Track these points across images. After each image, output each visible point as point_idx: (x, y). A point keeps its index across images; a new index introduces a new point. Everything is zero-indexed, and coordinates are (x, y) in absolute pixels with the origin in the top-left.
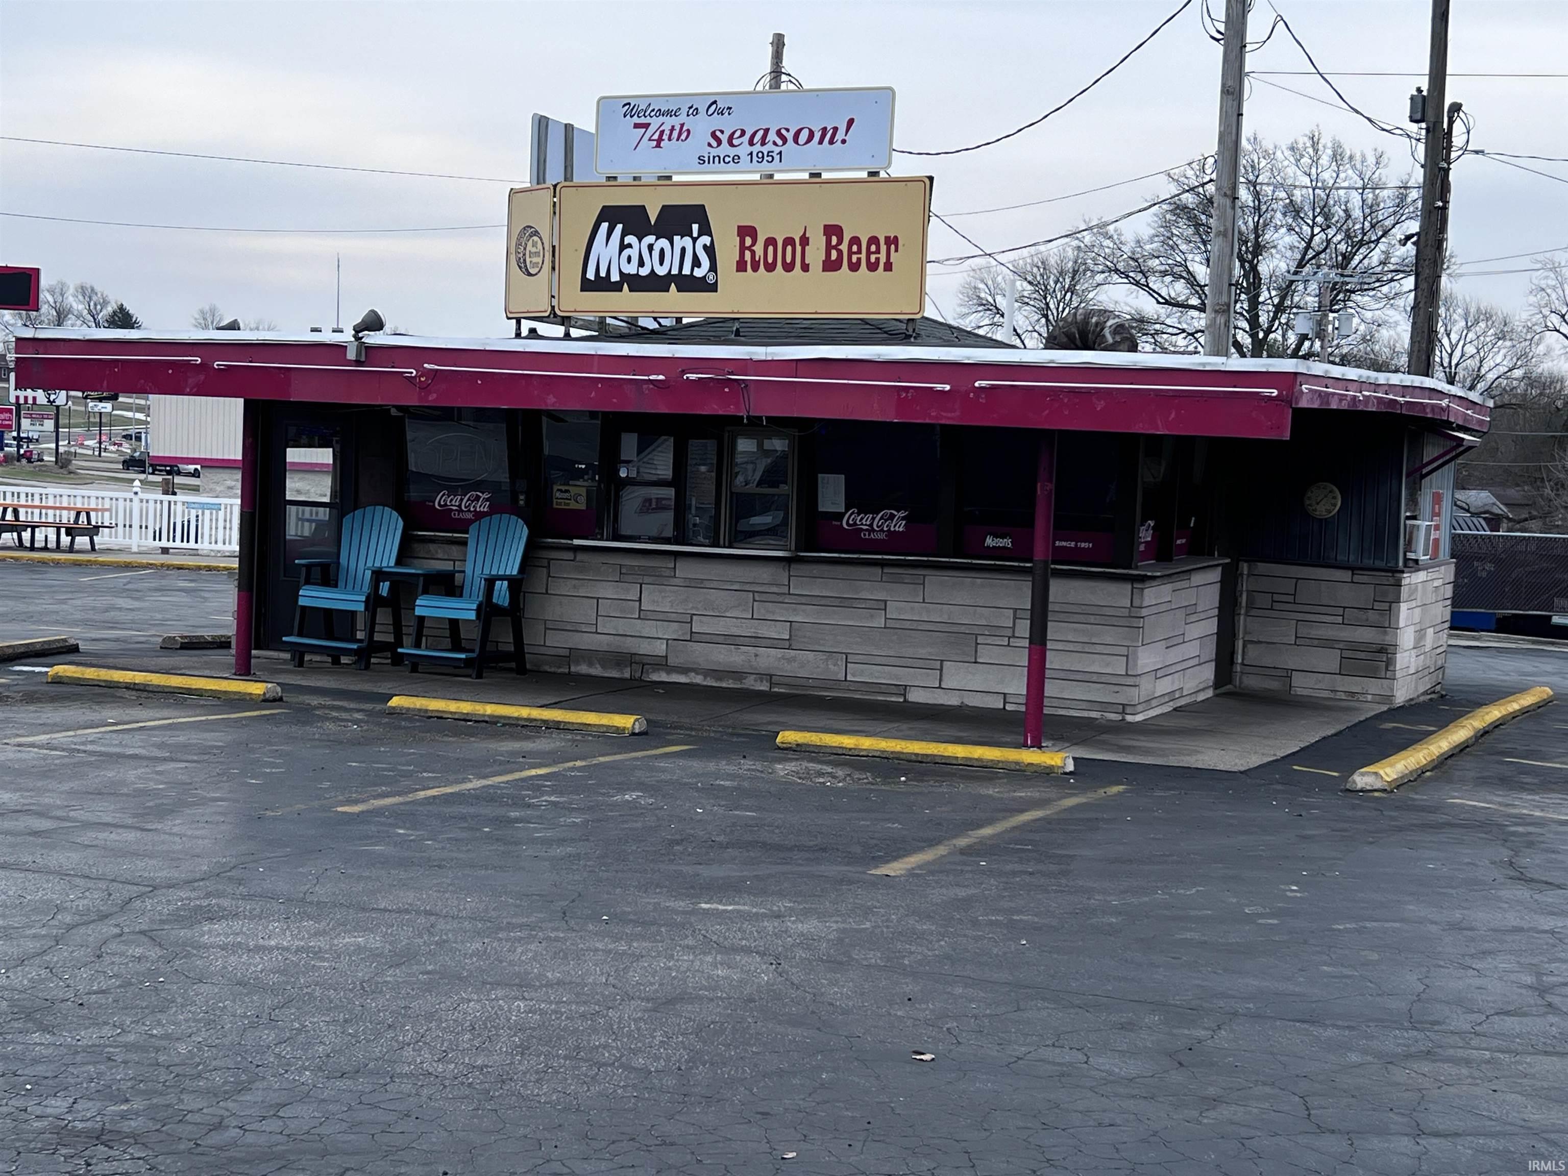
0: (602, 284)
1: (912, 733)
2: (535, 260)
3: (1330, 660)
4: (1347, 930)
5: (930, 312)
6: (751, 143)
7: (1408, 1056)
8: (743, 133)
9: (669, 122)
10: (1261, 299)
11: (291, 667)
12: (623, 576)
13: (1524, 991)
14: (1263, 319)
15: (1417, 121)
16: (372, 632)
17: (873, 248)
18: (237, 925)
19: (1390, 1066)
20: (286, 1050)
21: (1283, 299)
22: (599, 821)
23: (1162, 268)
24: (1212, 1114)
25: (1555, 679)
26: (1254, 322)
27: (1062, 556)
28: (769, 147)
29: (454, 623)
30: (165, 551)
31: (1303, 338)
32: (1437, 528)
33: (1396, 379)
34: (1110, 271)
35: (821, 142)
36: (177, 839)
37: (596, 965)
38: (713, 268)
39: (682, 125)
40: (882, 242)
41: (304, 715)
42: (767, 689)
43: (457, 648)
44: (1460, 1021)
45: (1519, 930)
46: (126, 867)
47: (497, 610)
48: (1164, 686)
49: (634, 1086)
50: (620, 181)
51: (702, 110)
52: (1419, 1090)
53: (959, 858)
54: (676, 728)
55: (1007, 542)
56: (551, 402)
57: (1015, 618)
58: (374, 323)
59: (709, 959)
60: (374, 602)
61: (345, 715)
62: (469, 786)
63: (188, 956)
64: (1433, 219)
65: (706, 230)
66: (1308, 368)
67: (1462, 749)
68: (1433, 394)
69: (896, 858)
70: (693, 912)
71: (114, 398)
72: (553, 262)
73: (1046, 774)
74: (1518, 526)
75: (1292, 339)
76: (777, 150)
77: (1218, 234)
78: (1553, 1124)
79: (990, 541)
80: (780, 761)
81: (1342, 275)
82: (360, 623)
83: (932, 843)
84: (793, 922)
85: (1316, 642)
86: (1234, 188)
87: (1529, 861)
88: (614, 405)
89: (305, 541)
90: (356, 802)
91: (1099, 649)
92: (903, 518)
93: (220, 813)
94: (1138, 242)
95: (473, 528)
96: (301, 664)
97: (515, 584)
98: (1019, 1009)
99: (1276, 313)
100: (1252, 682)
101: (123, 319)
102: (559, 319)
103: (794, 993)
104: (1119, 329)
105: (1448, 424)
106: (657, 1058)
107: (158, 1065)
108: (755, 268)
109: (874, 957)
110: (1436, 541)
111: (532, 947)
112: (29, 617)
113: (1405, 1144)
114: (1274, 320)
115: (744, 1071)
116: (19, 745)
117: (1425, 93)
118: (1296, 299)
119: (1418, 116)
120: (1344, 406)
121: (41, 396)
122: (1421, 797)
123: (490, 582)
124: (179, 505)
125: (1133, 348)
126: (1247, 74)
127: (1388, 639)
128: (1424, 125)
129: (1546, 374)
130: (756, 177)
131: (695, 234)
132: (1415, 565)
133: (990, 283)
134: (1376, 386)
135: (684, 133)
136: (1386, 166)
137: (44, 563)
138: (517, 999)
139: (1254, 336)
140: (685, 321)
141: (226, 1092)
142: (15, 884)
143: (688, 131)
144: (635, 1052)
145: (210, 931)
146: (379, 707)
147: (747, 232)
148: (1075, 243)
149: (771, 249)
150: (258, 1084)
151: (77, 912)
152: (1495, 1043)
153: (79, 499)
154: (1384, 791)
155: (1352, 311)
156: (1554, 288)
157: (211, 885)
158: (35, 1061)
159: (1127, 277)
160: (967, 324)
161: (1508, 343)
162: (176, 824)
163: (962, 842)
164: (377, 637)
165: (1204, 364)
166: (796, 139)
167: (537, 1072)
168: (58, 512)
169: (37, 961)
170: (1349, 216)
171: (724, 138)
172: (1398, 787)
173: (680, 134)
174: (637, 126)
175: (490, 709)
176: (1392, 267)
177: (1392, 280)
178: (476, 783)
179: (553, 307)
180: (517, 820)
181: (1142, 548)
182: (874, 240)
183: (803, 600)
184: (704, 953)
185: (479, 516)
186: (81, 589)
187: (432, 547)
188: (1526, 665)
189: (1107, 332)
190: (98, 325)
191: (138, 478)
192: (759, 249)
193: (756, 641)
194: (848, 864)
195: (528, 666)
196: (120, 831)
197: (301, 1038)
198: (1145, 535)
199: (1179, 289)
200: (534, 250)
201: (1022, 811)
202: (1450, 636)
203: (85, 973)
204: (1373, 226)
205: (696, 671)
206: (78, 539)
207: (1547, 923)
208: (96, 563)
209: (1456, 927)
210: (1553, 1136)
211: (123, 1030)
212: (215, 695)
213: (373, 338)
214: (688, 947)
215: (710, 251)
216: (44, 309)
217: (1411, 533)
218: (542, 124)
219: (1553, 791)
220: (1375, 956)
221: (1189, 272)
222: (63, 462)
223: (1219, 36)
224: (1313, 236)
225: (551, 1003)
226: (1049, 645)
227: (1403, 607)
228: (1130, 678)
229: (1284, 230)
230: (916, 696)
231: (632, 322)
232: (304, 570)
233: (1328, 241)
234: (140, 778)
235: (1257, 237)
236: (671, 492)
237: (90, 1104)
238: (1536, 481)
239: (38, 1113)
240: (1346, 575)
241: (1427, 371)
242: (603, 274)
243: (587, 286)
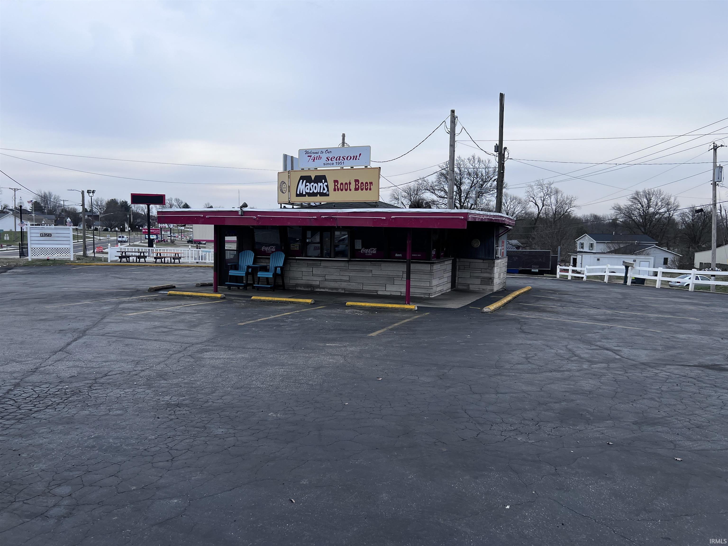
0: (301, 195)
1: (379, 301)
2: (284, 189)
3: (478, 281)
4: (481, 345)
5: (381, 200)
6: (336, 160)
7: (495, 375)
8: (334, 157)
9: (316, 155)
10: (462, 196)
11: (227, 290)
12: (308, 266)
13: (522, 359)
14: (463, 200)
15: (496, 152)
16: (247, 281)
17: (366, 185)
18: (213, 353)
19: (491, 378)
20: (224, 383)
21: (467, 195)
22: (302, 325)
23: (438, 189)
24: (448, 390)
25: (532, 285)
26: (460, 201)
27: (414, 258)
28: (341, 161)
29: (267, 278)
30: (197, 263)
31: (472, 205)
32: (503, 249)
33: (492, 214)
34: (426, 189)
35: (353, 159)
36: (199, 332)
37: (301, 360)
38: (328, 190)
39: (319, 156)
40: (369, 183)
41: (231, 302)
42: (344, 292)
43: (268, 284)
44: (508, 366)
45: (522, 344)
46: (186, 340)
47: (278, 275)
48: (439, 289)
49: (309, 388)
50: (305, 170)
51: (324, 152)
52: (498, 383)
53: (389, 331)
54: (322, 302)
55: (400, 255)
56: (289, 224)
57: (403, 273)
58: (245, 205)
59: (328, 357)
60: (247, 273)
61: (241, 301)
62: (271, 317)
63: (201, 361)
64: (501, 175)
65: (326, 181)
66: (471, 212)
67: (509, 302)
68: (501, 217)
69: (374, 332)
70: (325, 346)
71: (185, 226)
72: (289, 190)
73: (411, 310)
74: (524, 248)
75: (469, 205)
76: (343, 161)
77: (450, 180)
78: (529, 390)
79: (396, 255)
80: (347, 309)
81: (481, 189)
82: (244, 279)
83: (383, 328)
84: (349, 348)
85: (475, 277)
86: (453, 169)
87: (525, 327)
88: (304, 224)
89: (231, 259)
90: (243, 322)
91: (423, 280)
92: (376, 250)
93: (209, 326)
94: (432, 182)
95: (271, 255)
96: (230, 289)
97: (282, 268)
98: (403, 367)
99: (465, 199)
100: (460, 287)
101: (186, 206)
102: (291, 204)
103: (348, 365)
104: (427, 203)
105: (505, 224)
106: (315, 382)
107: (192, 387)
108: (338, 190)
109: (368, 355)
110: (503, 252)
111: (285, 356)
112: (163, 280)
113: (493, 396)
114: (465, 200)
115: (336, 384)
116: (160, 311)
117: (498, 145)
118: (470, 195)
119: (497, 151)
120: (480, 220)
121: (166, 225)
122: (500, 313)
123: (276, 268)
124: (200, 251)
125: (430, 208)
126: (456, 141)
127: (492, 276)
128: (498, 153)
129: (530, 212)
130: (339, 168)
131: (323, 182)
132: (498, 258)
133: (397, 193)
134: (487, 215)
135: (320, 158)
136: (491, 163)
137: (167, 266)
138: (281, 368)
139: (460, 204)
140: (322, 203)
141: (209, 393)
142: (158, 345)
143: (321, 157)
144: (309, 380)
145: (206, 354)
146: (249, 299)
147: (336, 181)
148: (417, 183)
149: (342, 185)
150: (217, 391)
151: (174, 351)
152: (516, 371)
153: (176, 251)
154: (491, 312)
155: (484, 198)
156: (531, 191)
157: (206, 343)
158: (162, 388)
159: (430, 191)
160: (392, 203)
161: (521, 205)
162: (198, 329)
163: (390, 327)
164: (249, 282)
165: (446, 211)
166: (347, 159)
167: (285, 386)
168: (171, 254)
169: (163, 363)
170: (482, 175)
171: (330, 159)
172: (494, 311)
173: (319, 158)
174: (308, 156)
175: (276, 299)
176: (493, 187)
177: (493, 190)
178: (272, 317)
179: (289, 201)
180: (282, 325)
181: (433, 256)
182: (367, 183)
183: (352, 270)
184: (327, 356)
185: (273, 252)
186: (176, 273)
187: (261, 260)
188: (525, 281)
189: (424, 204)
190: (180, 208)
191: (190, 245)
192: (339, 186)
193: (341, 281)
194: (363, 333)
195: (286, 288)
196: (185, 331)
197: (228, 380)
198: (433, 253)
199: (442, 194)
200: (284, 187)
201: (405, 320)
202: (507, 275)
203: (175, 366)
204: (488, 177)
205: (327, 288)
206: (176, 260)
207: (529, 342)
208: (180, 266)
209: (507, 344)
210: (529, 393)
211: (184, 379)
212: (209, 297)
213: (245, 209)
214: (323, 355)
215: (327, 186)
216: (167, 204)
217: (497, 251)
218: (285, 156)
219: (531, 311)
220: (488, 351)
221: (445, 189)
222: (173, 242)
223: (449, 132)
224: (474, 180)
225: (289, 369)
226: (411, 280)
227: (495, 268)
228: (431, 287)
229: (467, 179)
230: (380, 293)
231: (309, 204)
232: (230, 266)
233: (478, 181)
234: (190, 318)
235: (461, 181)
236: (319, 245)
237: (176, 397)
238: (528, 238)
239: (163, 400)
240: (482, 261)
241: (500, 211)
242: (301, 192)
243: (297, 195)
